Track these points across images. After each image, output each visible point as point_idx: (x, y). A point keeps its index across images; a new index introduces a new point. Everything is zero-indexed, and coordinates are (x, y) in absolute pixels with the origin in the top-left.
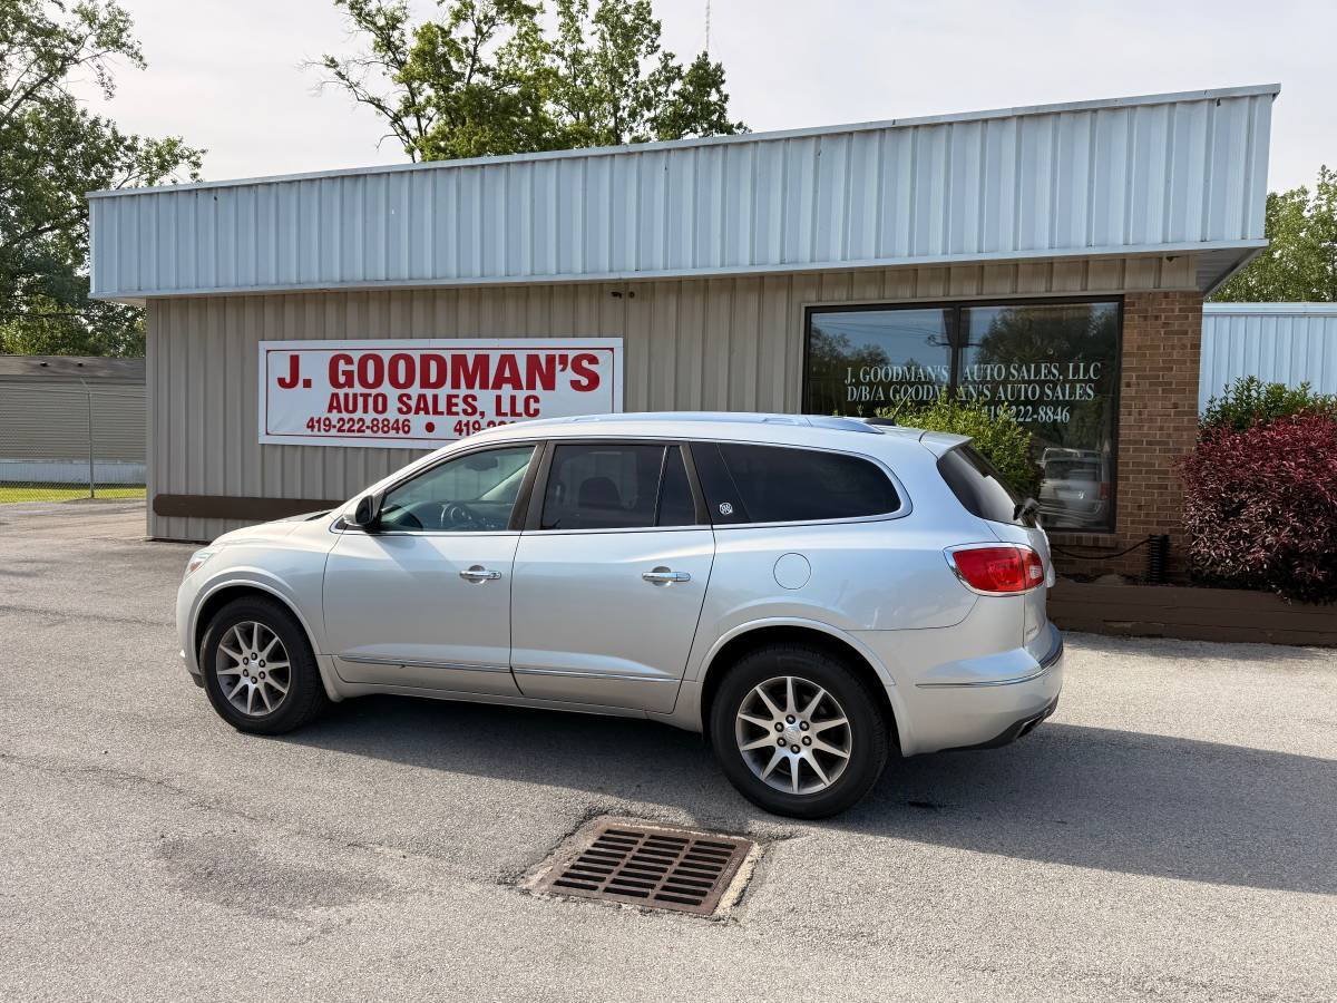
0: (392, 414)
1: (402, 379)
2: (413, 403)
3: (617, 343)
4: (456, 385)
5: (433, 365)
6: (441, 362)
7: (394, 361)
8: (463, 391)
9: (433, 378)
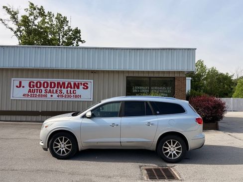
0: (43, 93)
1: (46, 86)
2: (48, 91)
3: (92, 81)
4: (58, 88)
5: (53, 84)
6: (54, 83)
7: (44, 83)
8: (59, 89)
9: (53, 86)
